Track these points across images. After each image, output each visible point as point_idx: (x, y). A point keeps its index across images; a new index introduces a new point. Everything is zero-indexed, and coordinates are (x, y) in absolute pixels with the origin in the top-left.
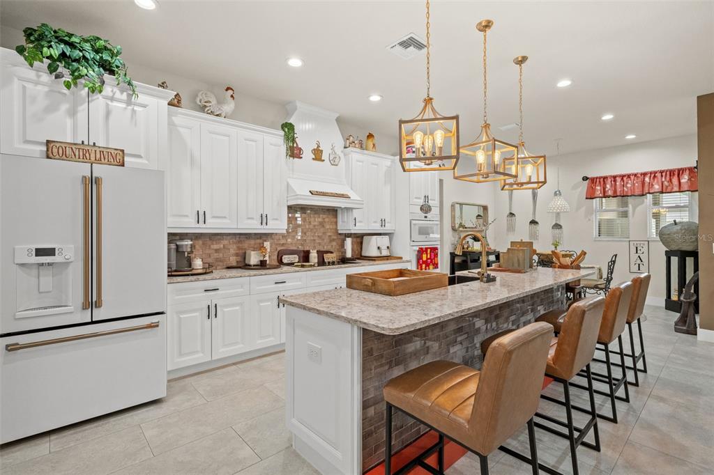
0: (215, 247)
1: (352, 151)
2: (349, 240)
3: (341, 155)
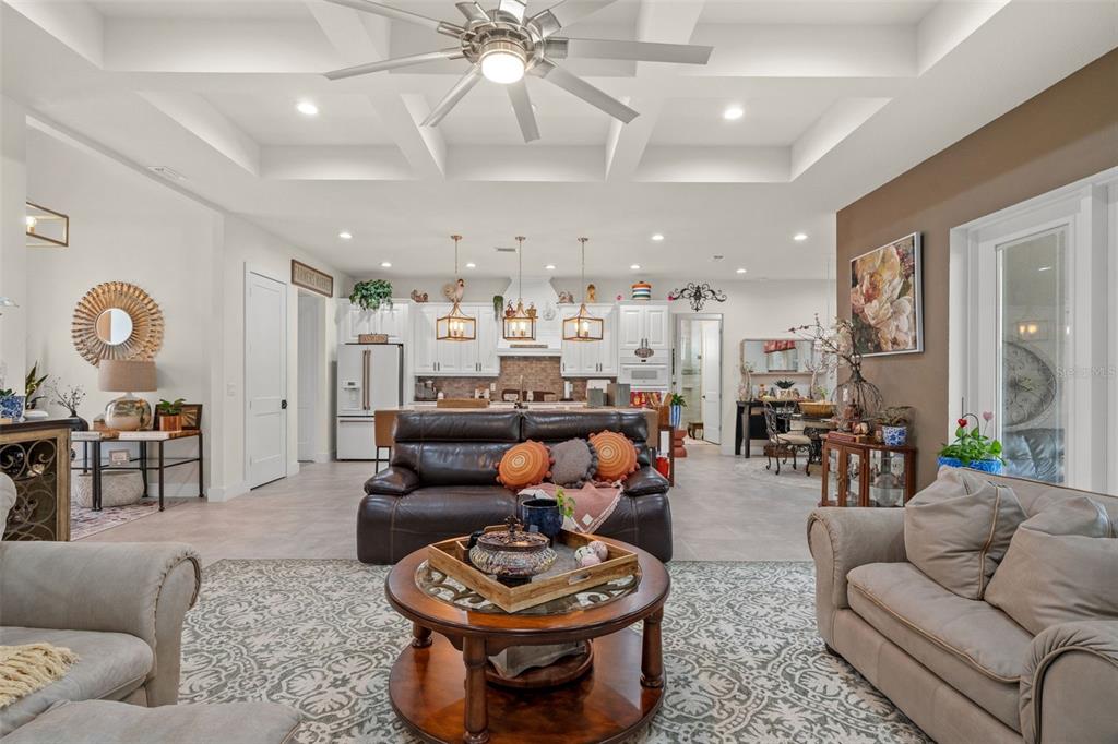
0: (457, 385)
1: (562, 306)
2: (567, 383)
3: (557, 310)
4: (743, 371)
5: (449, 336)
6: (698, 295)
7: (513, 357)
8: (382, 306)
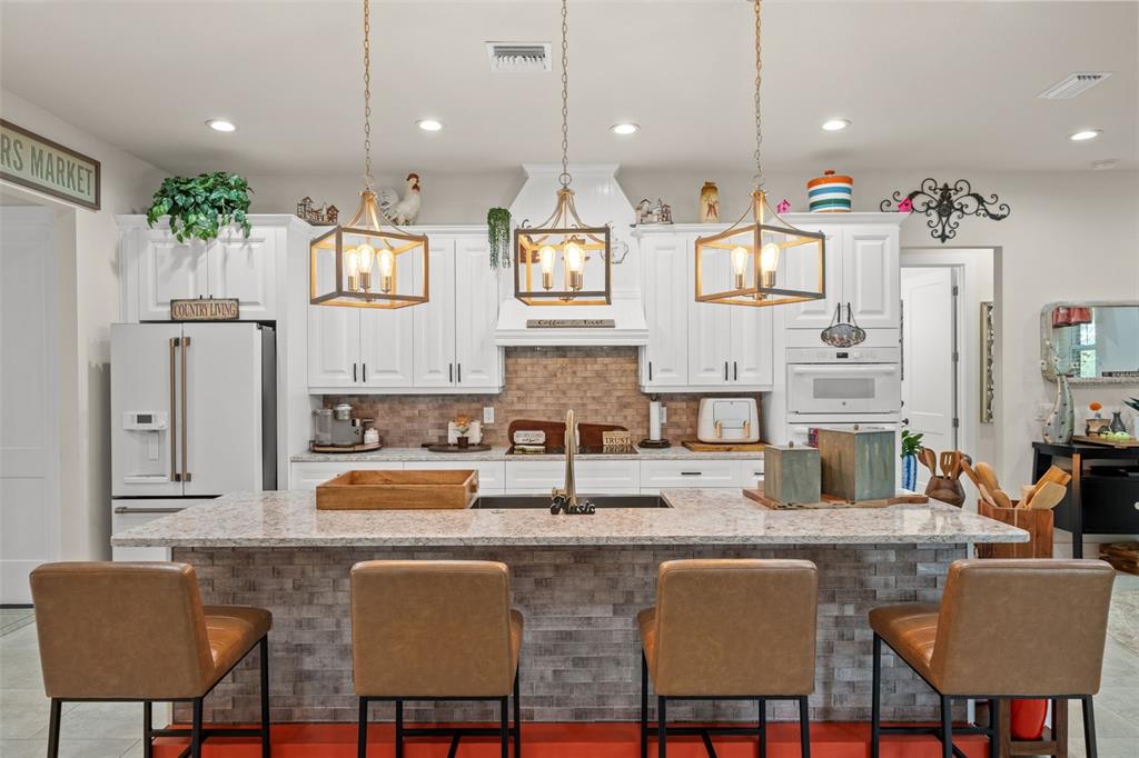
0: (408, 413)
1: (645, 232)
2: (655, 407)
3: (632, 242)
4: (1049, 377)
5: (340, 292)
6: (945, 205)
7: (533, 349)
8: (224, 232)
